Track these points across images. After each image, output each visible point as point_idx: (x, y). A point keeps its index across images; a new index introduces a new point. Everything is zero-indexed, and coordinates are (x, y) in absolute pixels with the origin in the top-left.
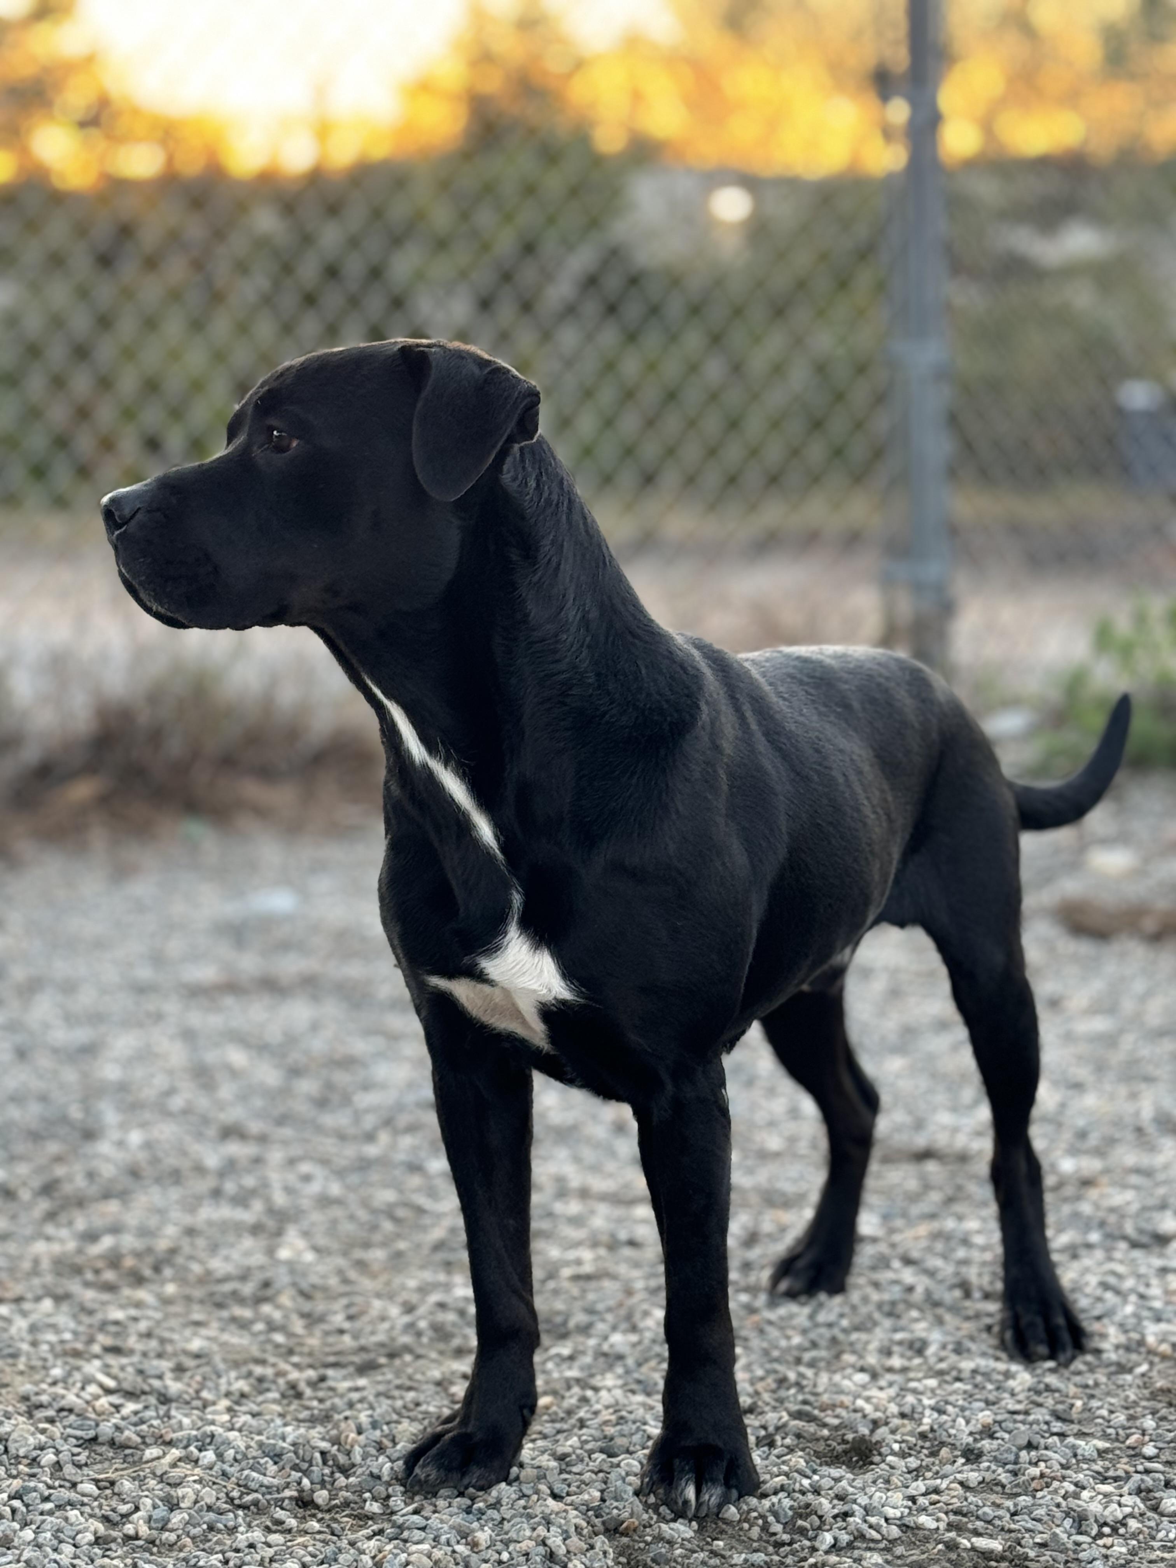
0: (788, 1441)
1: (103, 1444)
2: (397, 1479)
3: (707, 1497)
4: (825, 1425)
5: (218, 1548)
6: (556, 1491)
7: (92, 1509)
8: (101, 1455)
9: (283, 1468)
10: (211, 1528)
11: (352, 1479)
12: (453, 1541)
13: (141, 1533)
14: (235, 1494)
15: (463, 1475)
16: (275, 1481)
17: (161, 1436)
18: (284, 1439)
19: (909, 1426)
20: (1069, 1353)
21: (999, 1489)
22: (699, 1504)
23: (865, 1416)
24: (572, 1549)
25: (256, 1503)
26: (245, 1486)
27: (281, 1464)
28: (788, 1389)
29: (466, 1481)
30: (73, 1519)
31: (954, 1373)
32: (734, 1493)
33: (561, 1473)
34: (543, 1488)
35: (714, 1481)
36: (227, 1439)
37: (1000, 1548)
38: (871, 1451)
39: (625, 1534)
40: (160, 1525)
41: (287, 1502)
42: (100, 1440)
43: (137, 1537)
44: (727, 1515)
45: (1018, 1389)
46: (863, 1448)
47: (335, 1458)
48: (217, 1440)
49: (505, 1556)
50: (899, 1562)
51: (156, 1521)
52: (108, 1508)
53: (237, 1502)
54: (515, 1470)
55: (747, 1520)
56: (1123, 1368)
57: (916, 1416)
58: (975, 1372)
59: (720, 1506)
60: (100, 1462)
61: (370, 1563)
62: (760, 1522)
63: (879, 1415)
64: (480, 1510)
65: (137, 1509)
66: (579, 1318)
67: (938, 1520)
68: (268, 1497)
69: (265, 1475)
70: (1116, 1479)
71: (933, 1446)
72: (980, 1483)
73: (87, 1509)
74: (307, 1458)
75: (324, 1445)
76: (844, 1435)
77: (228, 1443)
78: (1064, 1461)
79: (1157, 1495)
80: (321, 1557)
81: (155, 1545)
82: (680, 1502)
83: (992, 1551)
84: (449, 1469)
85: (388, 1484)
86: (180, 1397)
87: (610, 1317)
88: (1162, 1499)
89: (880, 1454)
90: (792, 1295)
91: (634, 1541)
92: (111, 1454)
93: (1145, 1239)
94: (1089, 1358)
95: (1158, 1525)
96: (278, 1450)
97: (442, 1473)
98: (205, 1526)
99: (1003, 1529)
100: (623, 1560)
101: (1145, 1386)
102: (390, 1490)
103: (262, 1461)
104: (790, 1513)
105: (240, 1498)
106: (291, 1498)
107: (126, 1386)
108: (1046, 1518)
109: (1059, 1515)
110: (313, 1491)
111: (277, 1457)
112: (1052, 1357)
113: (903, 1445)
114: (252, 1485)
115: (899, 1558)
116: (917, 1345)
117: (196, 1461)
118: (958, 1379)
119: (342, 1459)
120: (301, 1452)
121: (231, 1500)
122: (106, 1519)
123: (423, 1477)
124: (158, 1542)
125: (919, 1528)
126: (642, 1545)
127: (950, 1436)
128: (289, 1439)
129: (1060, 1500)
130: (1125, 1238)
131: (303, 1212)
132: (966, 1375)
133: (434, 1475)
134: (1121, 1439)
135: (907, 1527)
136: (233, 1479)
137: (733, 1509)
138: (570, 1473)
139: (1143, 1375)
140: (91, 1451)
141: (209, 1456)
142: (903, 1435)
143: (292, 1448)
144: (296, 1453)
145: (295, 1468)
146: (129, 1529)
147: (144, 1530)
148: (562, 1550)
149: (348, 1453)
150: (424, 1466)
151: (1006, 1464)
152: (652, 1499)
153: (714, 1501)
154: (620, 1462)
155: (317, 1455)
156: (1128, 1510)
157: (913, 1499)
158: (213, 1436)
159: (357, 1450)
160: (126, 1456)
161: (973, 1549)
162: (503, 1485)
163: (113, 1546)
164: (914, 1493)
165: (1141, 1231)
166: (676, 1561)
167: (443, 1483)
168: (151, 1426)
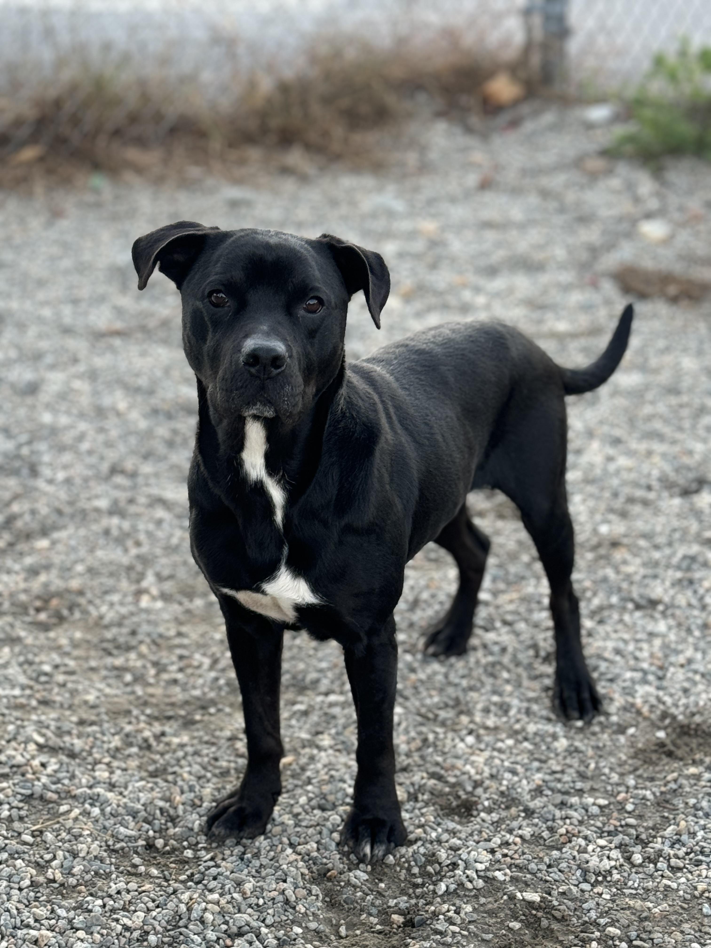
0: (426, 797)
1: (36, 799)
2: (202, 831)
3: (377, 852)
4: (446, 782)
5: (100, 894)
6: (292, 841)
7: (30, 856)
8: (35, 807)
9: (138, 822)
10: (97, 873)
11: (177, 829)
12: (232, 890)
13: (57, 878)
14: (110, 843)
15: (240, 831)
16: (133, 833)
17: (69, 792)
18: (138, 800)
19: (494, 785)
20: (590, 715)
21: (542, 842)
22: (372, 856)
23: (470, 777)
24: (299, 896)
25: (122, 849)
26: (117, 838)
27: (137, 820)
28: (428, 747)
29: (242, 834)
30: (18, 866)
31: (524, 734)
32: (393, 845)
33: (295, 827)
34: (285, 840)
35: (381, 842)
36: (107, 798)
37: (538, 899)
38: (472, 806)
39: (329, 879)
40: (67, 872)
41: (140, 848)
42: (35, 796)
43: (54, 881)
44: (387, 862)
45: (559, 750)
46: (468, 804)
47: (167, 812)
48: (102, 799)
49: (261, 901)
50: (482, 909)
51: (65, 869)
52: (37, 856)
53: (112, 847)
54: (269, 827)
55: (398, 865)
56: (621, 729)
57: (499, 777)
58: (536, 734)
59: (384, 856)
60: (35, 813)
61: (185, 909)
62: (406, 865)
63: (478, 777)
64: (248, 859)
65: (54, 858)
66: (312, 676)
67: (505, 875)
68: (130, 844)
69: (127, 828)
70: (610, 833)
71: (507, 801)
72: (532, 836)
73: (26, 857)
74: (152, 813)
75: (161, 804)
76: (457, 791)
77: (107, 802)
78: (580, 818)
79: (631, 849)
80: (157, 902)
81: (65, 888)
82: (362, 854)
83: (534, 902)
84: (231, 829)
85: (198, 834)
86: (80, 753)
87: (330, 674)
88: (633, 853)
89: (477, 810)
90: (435, 655)
91: (334, 885)
92: (41, 807)
93: (643, 602)
94: (602, 719)
95: (629, 875)
96: (135, 810)
97: (228, 832)
98: (93, 873)
99: (541, 880)
100: (327, 899)
101: (632, 747)
102: (199, 838)
103: (126, 818)
104: (423, 859)
105: (114, 845)
106: (142, 846)
107: (51, 743)
108: (567, 870)
109: (575, 867)
110: (155, 838)
111: (134, 814)
112: (581, 718)
113: (491, 801)
114: (121, 837)
115: (482, 905)
116: (505, 707)
117: (89, 813)
118: (526, 739)
119: (172, 812)
120: (148, 809)
121: (108, 846)
122: (37, 864)
123: (217, 833)
124: (66, 885)
125: (494, 878)
126: (339, 888)
127: (517, 793)
128: (142, 801)
129: (575, 853)
130: (632, 600)
131: (156, 557)
132: (530, 736)
133: (223, 832)
134: (615, 794)
135: (488, 878)
136: (110, 832)
137: (391, 857)
138: (300, 826)
139: (632, 736)
140: (30, 805)
141: (96, 811)
142: (491, 793)
143: (143, 808)
144: (145, 810)
145: (146, 821)
146: (50, 874)
147: (59, 876)
148: (293, 898)
149: (175, 808)
150: (217, 827)
151: (548, 821)
152: (346, 849)
153: (381, 853)
154: (330, 816)
155: (158, 812)
156: (613, 863)
157: (492, 851)
158: (98, 795)
159: (181, 807)
160: (49, 809)
161: (524, 900)
162: (262, 837)
163: (41, 889)
164: (494, 846)
165: (641, 596)
166: (357, 903)
167: (228, 836)
168: (63, 785)
